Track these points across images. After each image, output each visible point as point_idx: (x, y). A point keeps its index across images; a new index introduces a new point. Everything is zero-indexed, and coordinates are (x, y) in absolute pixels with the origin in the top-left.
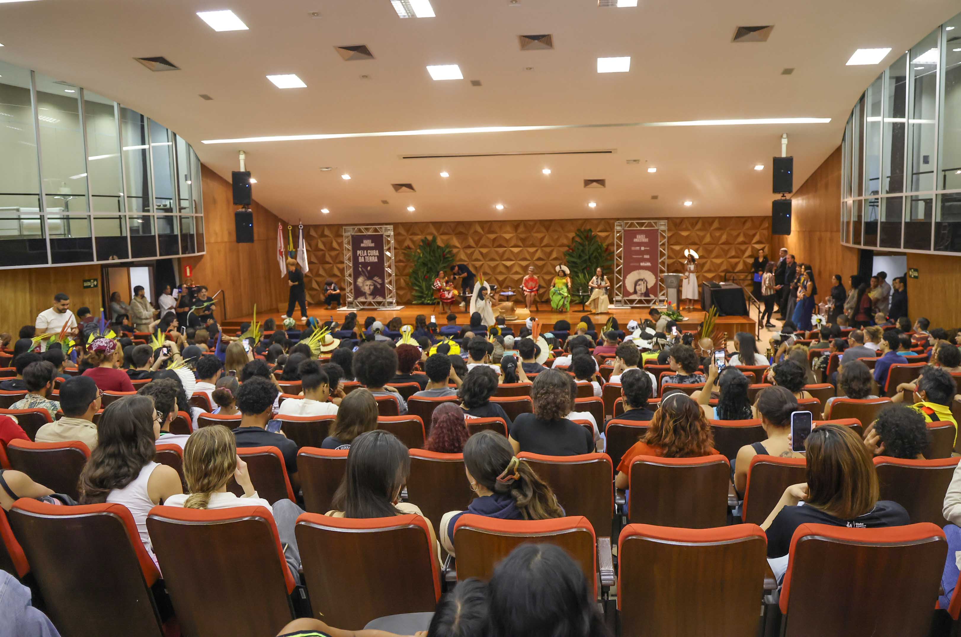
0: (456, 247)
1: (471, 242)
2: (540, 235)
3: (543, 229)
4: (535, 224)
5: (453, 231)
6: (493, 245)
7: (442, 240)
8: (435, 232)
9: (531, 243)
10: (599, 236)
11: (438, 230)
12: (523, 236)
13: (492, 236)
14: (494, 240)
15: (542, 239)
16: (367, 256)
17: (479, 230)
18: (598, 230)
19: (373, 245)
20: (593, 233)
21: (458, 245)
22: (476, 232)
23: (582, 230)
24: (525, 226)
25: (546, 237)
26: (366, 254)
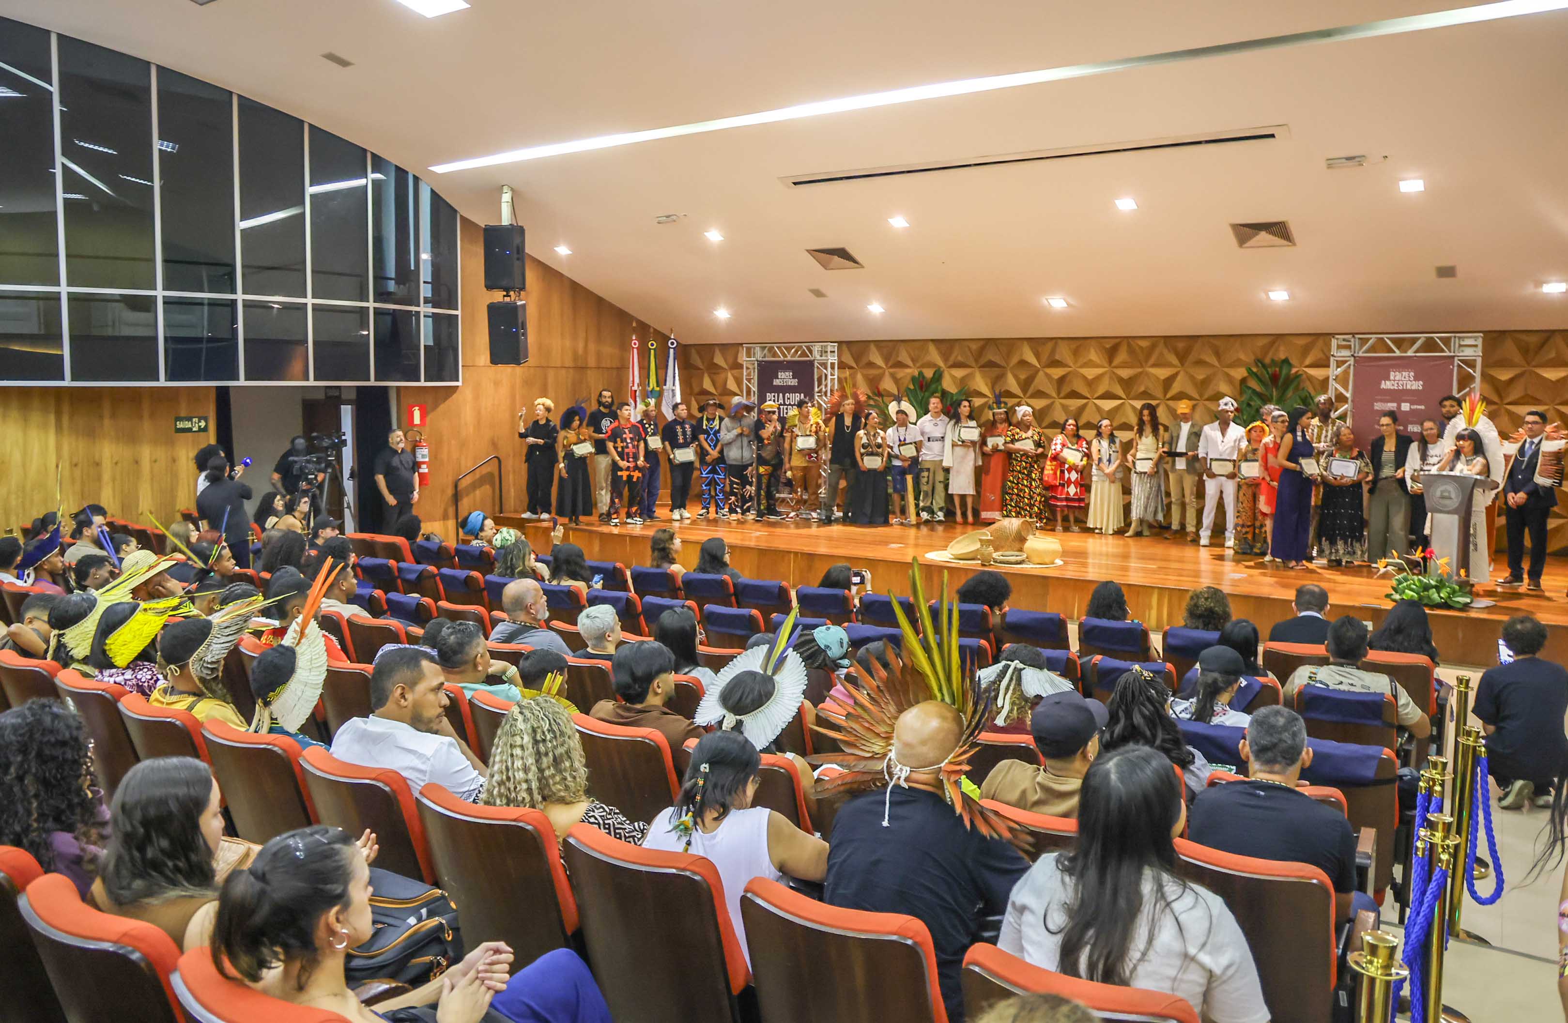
0: (980, 395)
1: (1012, 384)
2: (1163, 373)
3: (1174, 360)
4: (1153, 347)
5: (976, 361)
6: (1059, 393)
7: (953, 377)
8: (941, 364)
9: (1142, 389)
10: (1310, 378)
11: (945, 357)
12: (1125, 373)
13: (1057, 373)
14: (1062, 380)
15: (1168, 383)
16: (785, 404)
17: (1031, 359)
18: (1308, 361)
19: (794, 382)
20: (1294, 371)
21: (985, 390)
22: (1023, 363)
23: (1267, 361)
24: (1131, 351)
25: (1179, 378)
26: (781, 401)
